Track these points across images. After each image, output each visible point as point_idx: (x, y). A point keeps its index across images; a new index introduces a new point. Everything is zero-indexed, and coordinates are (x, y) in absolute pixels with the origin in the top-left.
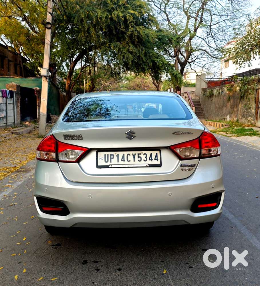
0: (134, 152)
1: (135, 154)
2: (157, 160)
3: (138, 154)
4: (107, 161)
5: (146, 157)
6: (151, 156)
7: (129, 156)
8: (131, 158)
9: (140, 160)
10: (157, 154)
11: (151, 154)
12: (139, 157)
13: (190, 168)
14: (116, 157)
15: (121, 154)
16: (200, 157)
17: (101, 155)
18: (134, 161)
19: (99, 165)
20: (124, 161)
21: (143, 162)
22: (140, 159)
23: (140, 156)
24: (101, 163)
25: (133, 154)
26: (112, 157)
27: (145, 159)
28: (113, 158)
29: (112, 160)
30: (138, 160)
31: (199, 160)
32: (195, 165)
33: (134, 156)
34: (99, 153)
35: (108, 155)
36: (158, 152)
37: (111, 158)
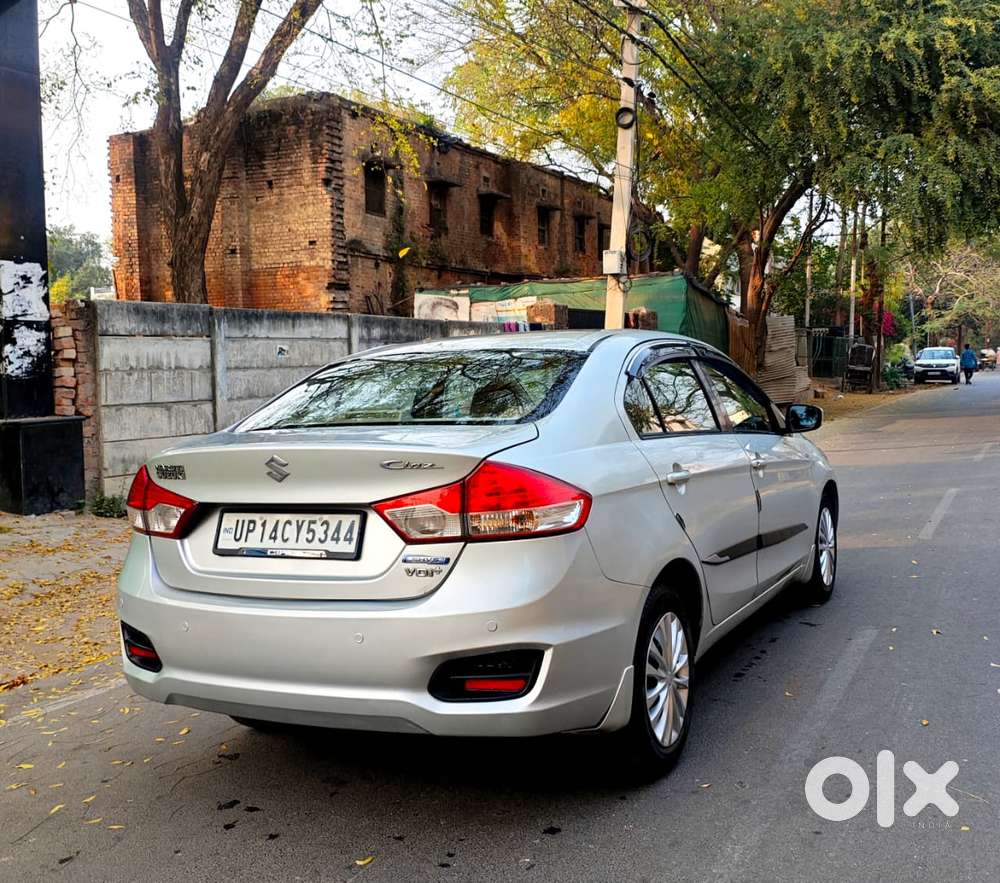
0: (300, 517)
1: (303, 522)
2: (350, 540)
3: (311, 522)
4: (238, 537)
5: (326, 532)
6: (338, 530)
7: (288, 525)
8: (291, 531)
9: (310, 538)
10: (353, 522)
11: (340, 522)
12: (310, 530)
13: (433, 567)
14: (259, 528)
15: (272, 519)
16: (467, 538)
17: (230, 520)
18: (297, 541)
19: (219, 547)
20: (275, 538)
21: (316, 544)
22: (310, 536)
23: (312, 526)
24: (227, 542)
25: (298, 522)
26: (252, 525)
27: (323, 538)
28: (252, 531)
29: (250, 534)
30: (307, 540)
31: (464, 546)
32: (447, 561)
33: (299, 528)
34: (226, 516)
35: (243, 522)
36: (356, 518)
37: (249, 531)
